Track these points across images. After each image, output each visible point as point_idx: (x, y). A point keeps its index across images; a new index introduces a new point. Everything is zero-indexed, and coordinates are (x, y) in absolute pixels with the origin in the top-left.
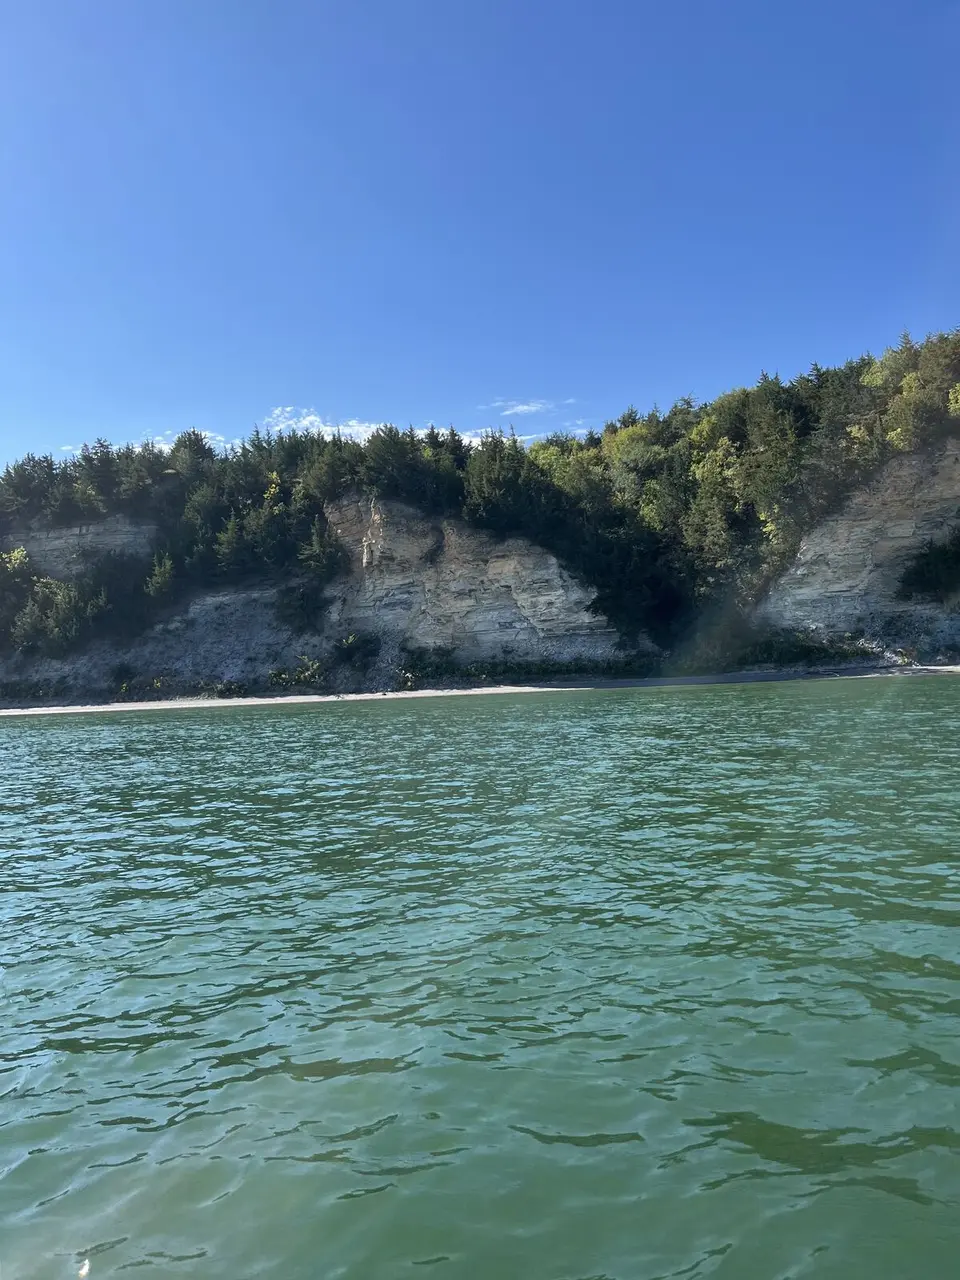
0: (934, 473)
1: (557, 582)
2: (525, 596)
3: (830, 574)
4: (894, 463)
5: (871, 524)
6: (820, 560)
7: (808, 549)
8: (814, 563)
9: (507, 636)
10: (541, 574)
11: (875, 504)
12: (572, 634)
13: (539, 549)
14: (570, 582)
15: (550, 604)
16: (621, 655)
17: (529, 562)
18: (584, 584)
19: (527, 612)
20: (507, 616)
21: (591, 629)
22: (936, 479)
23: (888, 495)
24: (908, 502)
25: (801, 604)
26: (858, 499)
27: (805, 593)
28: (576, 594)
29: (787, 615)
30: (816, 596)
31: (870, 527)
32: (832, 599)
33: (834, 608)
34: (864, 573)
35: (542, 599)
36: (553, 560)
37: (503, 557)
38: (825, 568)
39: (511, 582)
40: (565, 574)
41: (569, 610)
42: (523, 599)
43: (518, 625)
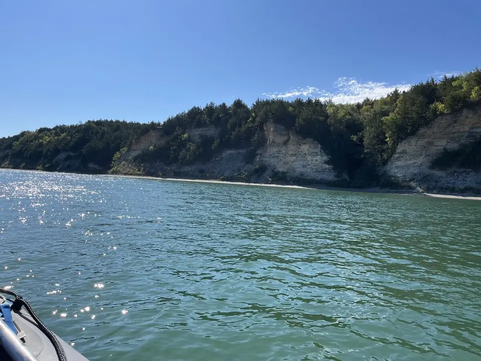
0: (455, 122)
1: (319, 153)
2: (310, 157)
3: (408, 158)
4: (440, 118)
5: (426, 140)
6: (404, 152)
7: (400, 148)
8: (402, 153)
9: (304, 170)
10: (315, 150)
11: (429, 132)
12: (324, 171)
13: (316, 142)
14: (323, 153)
15: (316, 160)
16: (336, 179)
17: (312, 146)
18: (327, 154)
19: (310, 163)
20: (305, 163)
21: (329, 170)
22: (455, 125)
23: (435, 129)
24: (444, 133)
25: (397, 167)
26: (422, 131)
27: (399, 163)
28: (325, 158)
29: (392, 171)
30: (402, 165)
31: (426, 141)
32: (408, 167)
33: (408, 170)
34: (421, 158)
35: (314, 159)
36: (320, 146)
37: (304, 144)
38: (405, 155)
39: (307, 152)
40: (322, 151)
41: (322, 163)
42: (309, 158)
43: (308, 166)
